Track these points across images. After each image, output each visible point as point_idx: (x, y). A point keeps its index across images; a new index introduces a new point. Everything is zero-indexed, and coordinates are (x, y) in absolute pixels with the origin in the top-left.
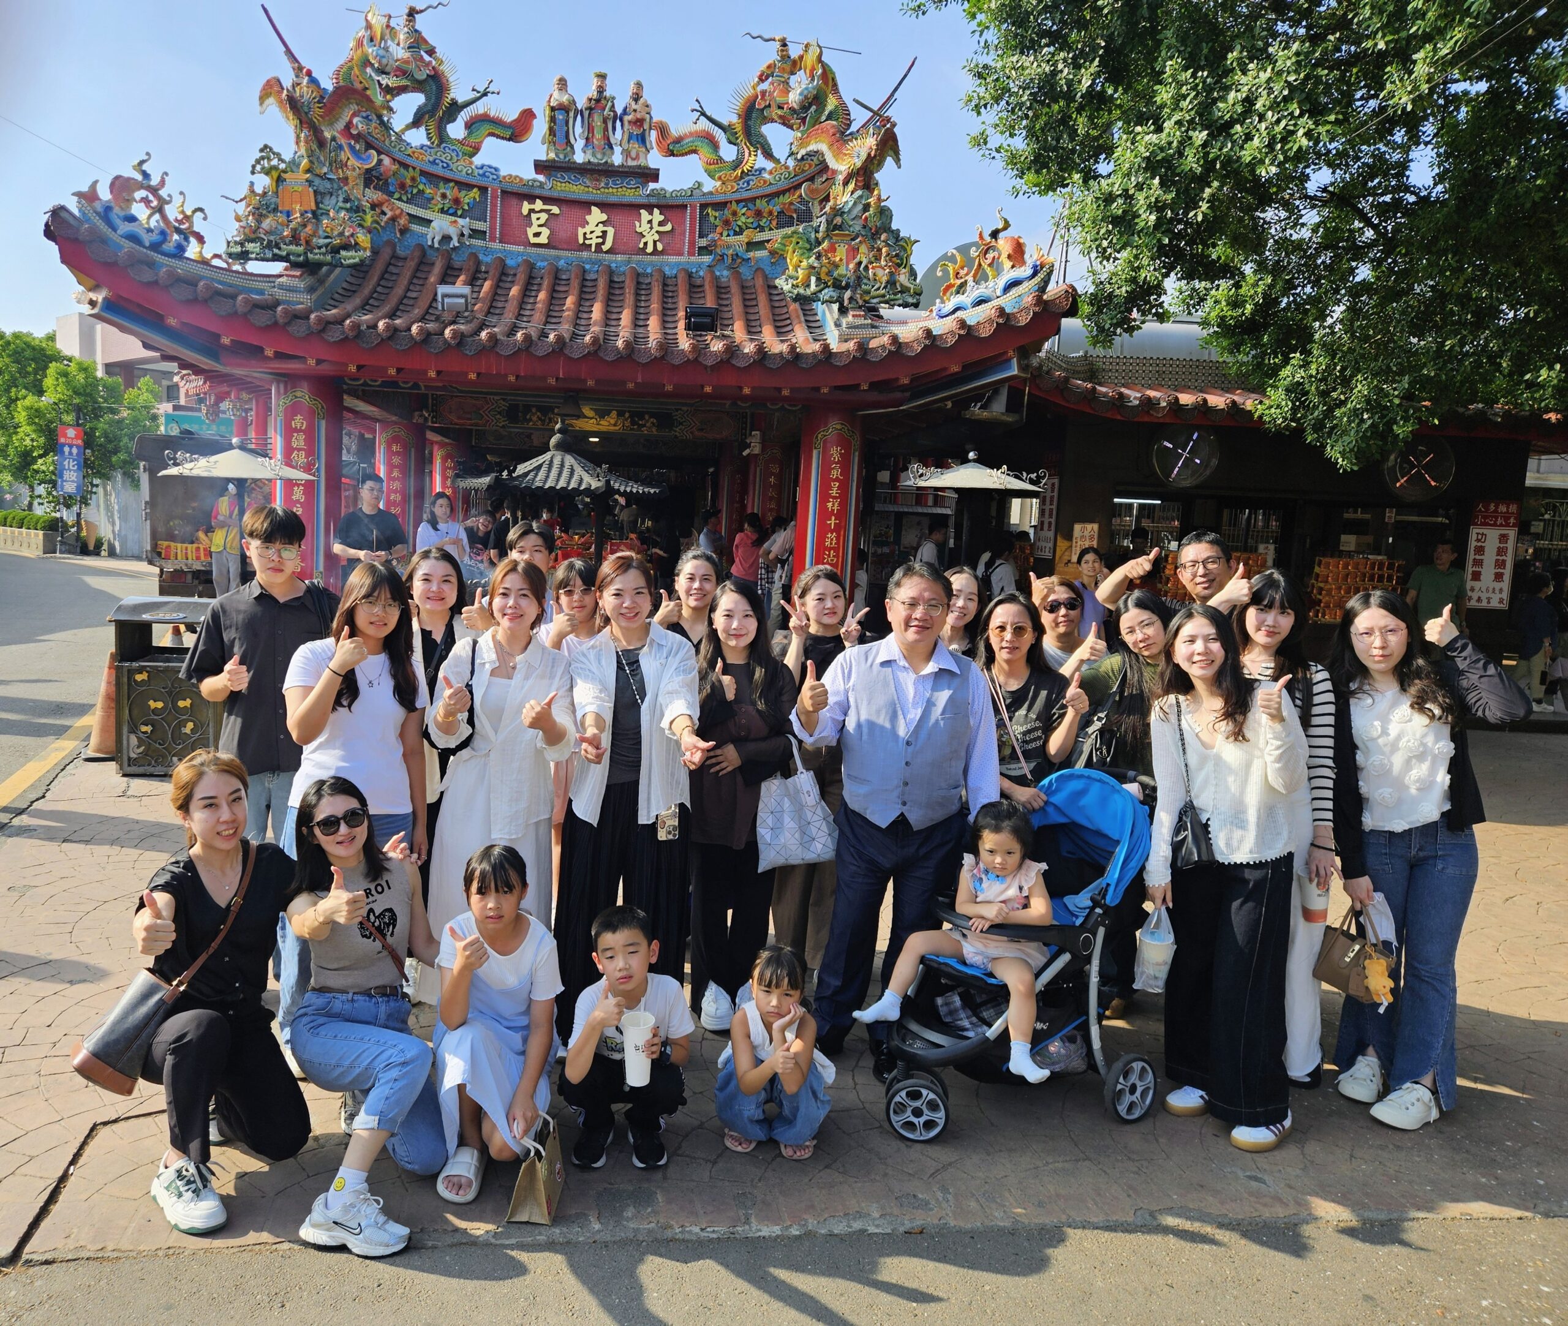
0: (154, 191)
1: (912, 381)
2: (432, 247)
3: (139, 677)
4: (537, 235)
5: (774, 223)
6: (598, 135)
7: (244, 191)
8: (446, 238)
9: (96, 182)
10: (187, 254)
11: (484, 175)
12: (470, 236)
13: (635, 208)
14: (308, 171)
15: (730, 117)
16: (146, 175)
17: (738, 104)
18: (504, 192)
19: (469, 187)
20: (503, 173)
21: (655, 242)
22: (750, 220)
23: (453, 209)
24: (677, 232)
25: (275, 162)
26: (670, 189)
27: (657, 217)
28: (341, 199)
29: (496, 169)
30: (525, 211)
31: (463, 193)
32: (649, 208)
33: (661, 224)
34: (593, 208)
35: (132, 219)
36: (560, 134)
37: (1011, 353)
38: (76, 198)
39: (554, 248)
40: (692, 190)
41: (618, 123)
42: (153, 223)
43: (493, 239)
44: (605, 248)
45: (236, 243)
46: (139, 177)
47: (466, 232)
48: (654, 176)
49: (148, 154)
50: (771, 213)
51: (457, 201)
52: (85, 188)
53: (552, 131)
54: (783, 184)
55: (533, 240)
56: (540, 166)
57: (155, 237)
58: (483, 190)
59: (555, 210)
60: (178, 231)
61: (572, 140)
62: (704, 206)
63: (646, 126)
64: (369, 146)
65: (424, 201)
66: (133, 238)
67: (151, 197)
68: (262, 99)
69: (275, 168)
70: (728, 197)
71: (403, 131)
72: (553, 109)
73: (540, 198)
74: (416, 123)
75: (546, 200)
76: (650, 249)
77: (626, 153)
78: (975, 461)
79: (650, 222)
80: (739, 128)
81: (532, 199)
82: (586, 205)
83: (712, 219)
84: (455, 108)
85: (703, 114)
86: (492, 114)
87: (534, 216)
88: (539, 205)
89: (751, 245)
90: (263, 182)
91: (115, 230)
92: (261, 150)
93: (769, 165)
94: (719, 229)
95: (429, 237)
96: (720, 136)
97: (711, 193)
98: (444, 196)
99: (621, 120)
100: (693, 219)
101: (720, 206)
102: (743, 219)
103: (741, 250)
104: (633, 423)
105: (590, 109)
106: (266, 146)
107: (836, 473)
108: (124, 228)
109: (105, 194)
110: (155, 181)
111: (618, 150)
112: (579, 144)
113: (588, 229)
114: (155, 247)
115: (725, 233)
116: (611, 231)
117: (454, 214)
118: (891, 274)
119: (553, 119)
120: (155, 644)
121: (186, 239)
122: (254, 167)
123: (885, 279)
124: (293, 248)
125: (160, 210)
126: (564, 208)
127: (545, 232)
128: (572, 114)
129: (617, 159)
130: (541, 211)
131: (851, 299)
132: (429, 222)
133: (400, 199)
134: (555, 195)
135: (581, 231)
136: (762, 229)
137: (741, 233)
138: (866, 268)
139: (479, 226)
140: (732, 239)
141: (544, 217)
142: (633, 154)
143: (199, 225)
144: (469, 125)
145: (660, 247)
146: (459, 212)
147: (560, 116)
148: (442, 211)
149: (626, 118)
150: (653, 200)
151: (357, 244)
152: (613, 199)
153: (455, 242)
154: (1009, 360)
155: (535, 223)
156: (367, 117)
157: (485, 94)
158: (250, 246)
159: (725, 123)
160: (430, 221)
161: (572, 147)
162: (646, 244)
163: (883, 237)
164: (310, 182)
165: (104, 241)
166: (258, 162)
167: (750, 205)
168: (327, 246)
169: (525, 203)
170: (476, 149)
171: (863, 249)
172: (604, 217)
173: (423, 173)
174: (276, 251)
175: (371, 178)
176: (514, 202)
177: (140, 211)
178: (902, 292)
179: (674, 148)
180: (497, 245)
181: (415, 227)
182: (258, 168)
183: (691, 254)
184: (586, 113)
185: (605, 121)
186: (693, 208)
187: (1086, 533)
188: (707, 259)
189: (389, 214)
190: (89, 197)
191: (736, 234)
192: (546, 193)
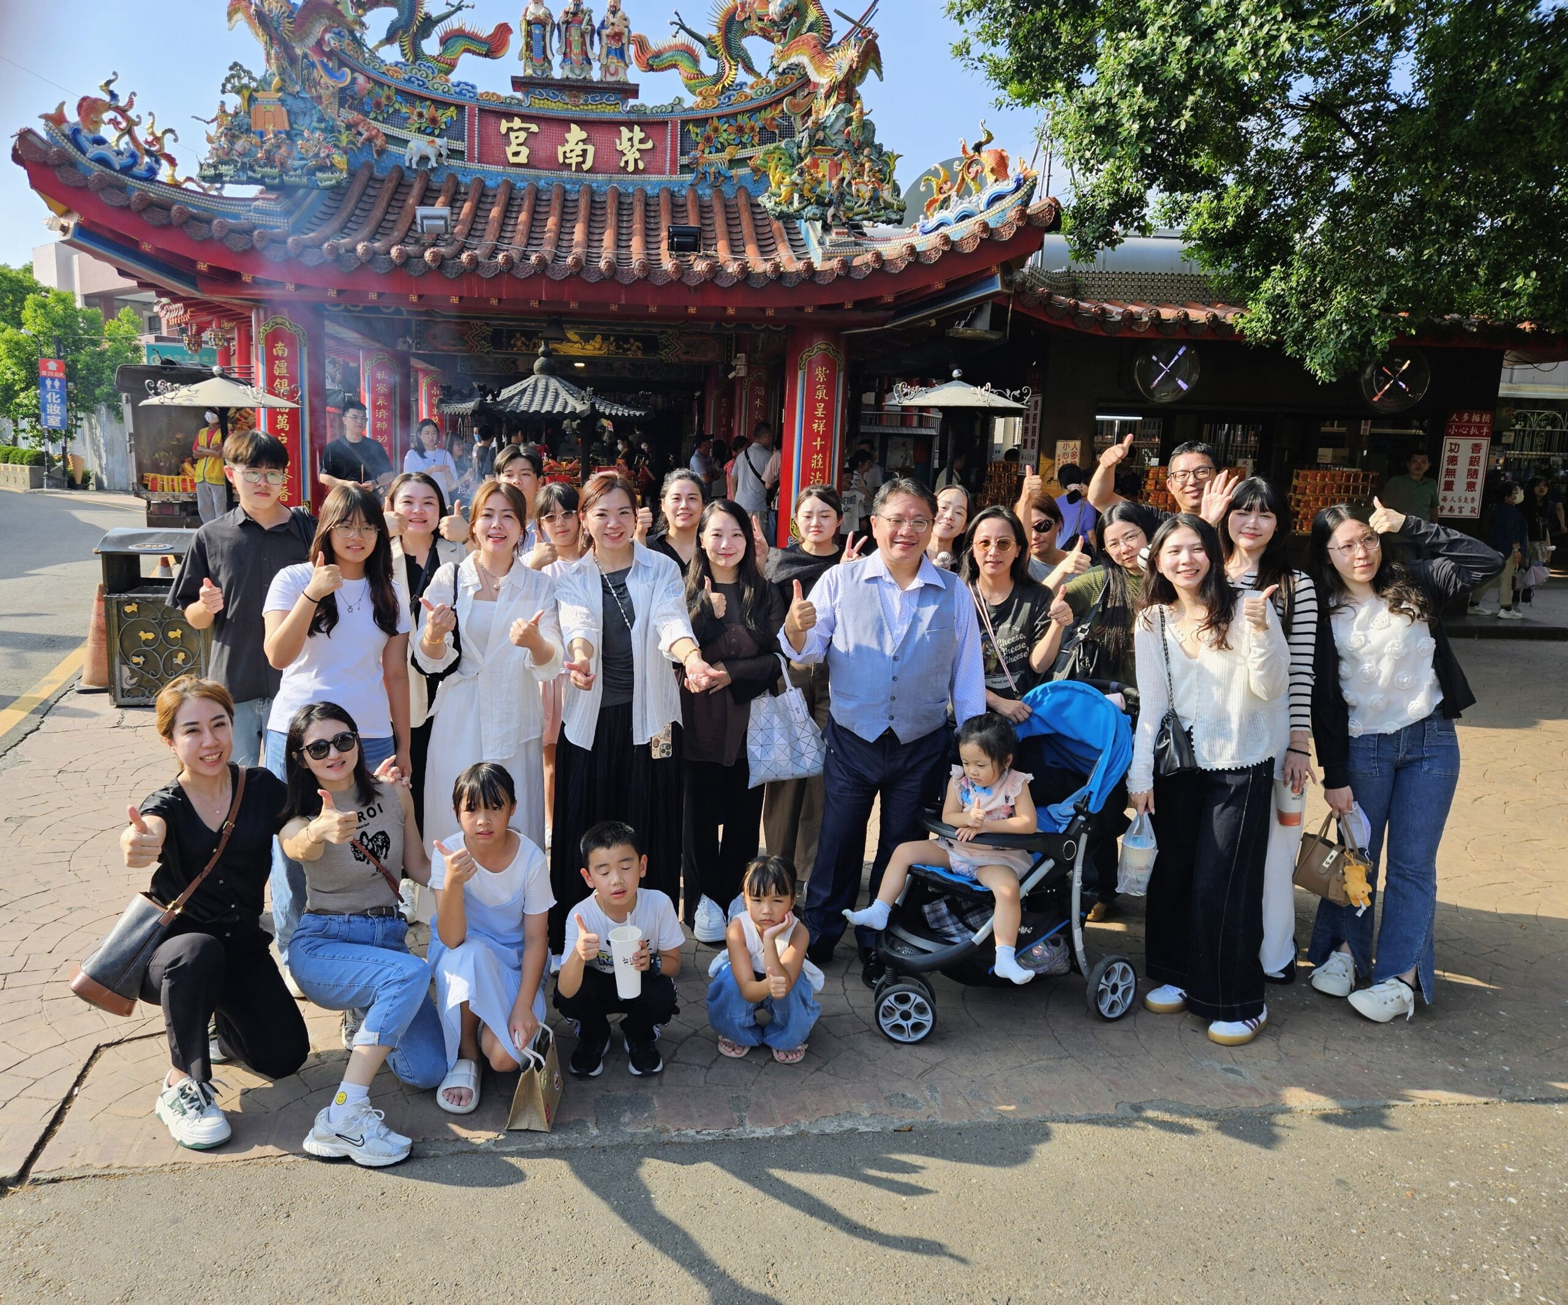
0: (122, 112)
1: (896, 298)
2: (409, 168)
3: (128, 609)
4: (516, 154)
5: (756, 139)
6: (576, 49)
7: (215, 112)
8: (424, 159)
9: (63, 103)
10: (159, 178)
11: (460, 93)
12: (448, 157)
13: (614, 125)
14: (280, 90)
15: (710, 30)
16: (113, 96)
17: (718, 17)
18: (482, 111)
19: (446, 105)
20: (480, 90)
21: (636, 161)
22: (732, 137)
23: (431, 129)
24: (659, 148)
25: (245, 81)
26: (650, 104)
27: (638, 134)
28: (315, 119)
29: (473, 87)
30: (503, 130)
31: (440, 112)
32: (630, 125)
33: (641, 141)
34: (573, 127)
35: (101, 141)
36: (537, 49)
37: (994, 269)
38: (43, 121)
39: (534, 167)
40: (673, 106)
41: (596, 37)
42: (122, 146)
43: (471, 159)
44: (586, 167)
45: (209, 165)
46: (107, 98)
47: (444, 152)
48: (632, 91)
49: (115, 73)
50: (752, 129)
51: (434, 120)
52: (52, 111)
53: (529, 47)
54: (764, 99)
55: (513, 160)
56: (518, 83)
57: (125, 160)
58: (460, 108)
59: (534, 128)
60: (149, 153)
61: (550, 56)
62: (684, 123)
63: (625, 40)
64: (342, 64)
65: (402, 122)
66: (102, 161)
67: (119, 119)
68: (230, 15)
69: (246, 87)
70: (709, 113)
71: (377, 48)
72: (529, 23)
73: (519, 116)
74: (390, 39)
75: (525, 118)
76: (631, 168)
77: (605, 68)
78: (959, 379)
79: (631, 139)
80: (719, 41)
81: (510, 116)
82: (565, 123)
83: (693, 136)
84: (429, 23)
85: (683, 27)
86: (467, 29)
87: (512, 135)
88: (517, 123)
89: (734, 163)
90: (234, 102)
91: (84, 153)
92: (231, 68)
93: (750, 79)
94: (700, 147)
95: (407, 158)
96: (700, 49)
97: (692, 109)
98: (420, 115)
99: (599, 34)
100: (674, 136)
101: (702, 122)
102: (725, 135)
103: (723, 168)
104: (618, 347)
105: (567, 23)
106: (236, 64)
107: (821, 394)
108: (94, 151)
109: (72, 116)
110: (122, 102)
111: (596, 65)
112: (556, 60)
113: (567, 147)
114: (126, 170)
115: (707, 151)
116: (591, 149)
117: (432, 134)
118: (875, 190)
119: (529, 34)
120: (143, 575)
121: (157, 162)
122: (224, 86)
123: (868, 195)
124: (267, 170)
125: (129, 131)
126: (543, 126)
127: (525, 151)
128: (548, 28)
129: (596, 74)
130: (520, 129)
131: (834, 216)
132: (405, 142)
133: (375, 119)
134: (534, 112)
135: (561, 150)
136: (744, 146)
137: (722, 150)
138: (849, 184)
139: (458, 145)
140: (714, 157)
141: (523, 135)
142: (612, 69)
143: (169, 147)
144: (444, 41)
145: (641, 165)
146: (437, 132)
147: (536, 31)
148: (419, 131)
149: (605, 32)
150: (633, 117)
151: (333, 165)
152: (592, 116)
153: (433, 163)
154: (992, 276)
155: (514, 142)
156: (339, 34)
157: (459, 8)
158: (223, 169)
159: (705, 35)
160: (407, 141)
161: (550, 62)
162: (627, 162)
163: (866, 152)
164: (282, 101)
165: (73, 164)
166: (228, 80)
167: (732, 121)
168: (302, 167)
169: (504, 121)
170: (452, 66)
171: (846, 164)
172: (584, 135)
173: (399, 91)
174: (250, 173)
175: (345, 97)
176: (492, 120)
177: (108, 133)
178: (885, 208)
179: (653, 63)
180: (475, 166)
181: (393, 148)
182: (229, 86)
183: (673, 172)
184: (563, 27)
185: (582, 35)
186: (674, 124)
187: (1069, 451)
188: (689, 177)
189: (366, 135)
190: (56, 119)
191: (718, 151)
192: (524, 111)
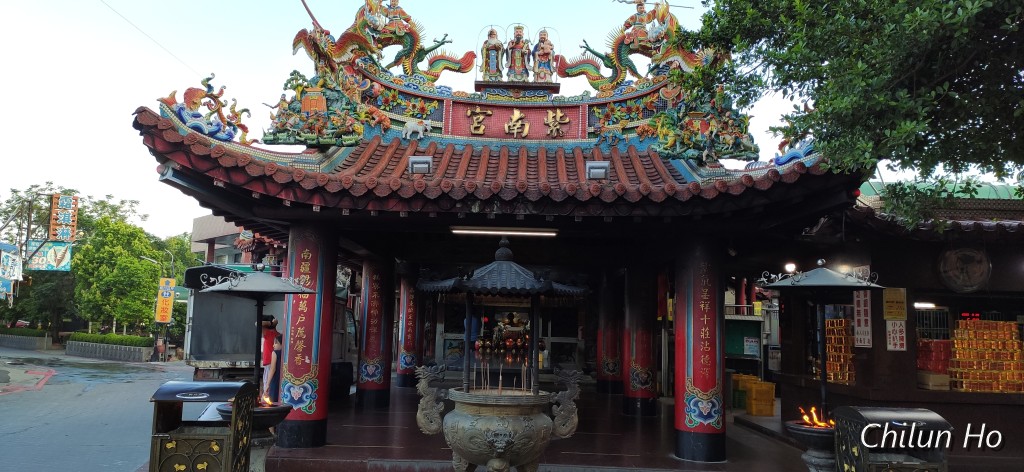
0: (215, 98)
3: (169, 446)
4: (477, 130)
5: (641, 115)
6: (518, 63)
8: (415, 133)
9: (175, 92)
10: (234, 140)
11: (441, 93)
13: (545, 108)
14: (322, 86)
16: (210, 87)
18: (454, 102)
19: (431, 100)
20: (454, 90)
21: (558, 131)
22: (624, 114)
23: (421, 114)
24: (574, 123)
25: (301, 81)
26: (567, 95)
27: (559, 113)
28: (344, 103)
29: (449, 89)
30: (468, 115)
31: (427, 104)
32: (554, 108)
33: (561, 119)
34: (515, 111)
35: (198, 116)
36: (493, 67)
38: (159, 103)
39: (489, 137)
40: (582, 96)
42: (212, 118)
43: (447, 132)
44: (523, 135)
46: (206, 89)
47: (429, 128)
50: (638, 109)
51: (423, 109)
52: (166, 96)
53: (487, 64)
54: (646, 90)
55: (474, 133)
56: (479, 86)
58: (441, 101)
59: (489, 113)
61: (500, 67)
62: (591, 106)
64: (365, 77)
65: (402, 111)
66: (198, 129)
67: (212, 102)
68: (295, 44)
69: (301, 85)
70: (608, 100)
71: (390, 66)
72: (488, 50)
73: (479, 105)
74: (397, 62)
75: (483, 106)
76: (554, 136)
77: (537, 75)
79: (554, 117)
80: (613, 56)
81: (473, 106)
82: (510, 108)
83: (597, 115)
84: (422, 53)
85: (588, 49)
86: (447, 54)
87: (474, 117)
88: (478, 110)
89: (625, 130)
91: (185, 123)
92: (292, 74)
93: (635, 79)
94: (602, 121)
95: (404, 133)
97: (595, 98)
98: (414, 106)
99: (534, 55)
100: (584, 115)
102: (619, 113)
103: (619, 133)
105: (512, 48)
106: (295, 72)
107: (705, 282)
108: (191, 121)
109: (180, 99)
110: (216, 92)
111: (531, 73)
113: (511, 123)
114: (212, 134)
115: (606, 123)
116: (527, 124)
118: (736, 138)
119: (488, 56)
121: (235, 129)
122: (286, 85)
123: (731, 142)
124: (310, 135)
125: (218, 111)
126: (495, 111)
127: (482, 127)
128: (500, 52)
130: (480, 114)
131: (708, 156)
133: (384, 110)
134: (489, 103)
135: (507, 125)
136: (632, 119)
137: (617, 122)
138: (717, 136)
139: (438, 124)
140: (612, 126)
141: (481, 117)
142: (542, 75)
144: (432, 63)
145: (561, 134)
146: (424, 116)
147: (493, 54)
148: (413, 116)
149: (537, 53)
150: (556, 104)
151: (354, 131)
152: (529, 104)
153: (421, 135)
155: (475, 121)
156: (365, 60)
157: (443, 43)
158: (280, 135)
159: (603, 53)
161: (500, 72)
162: (551, 133)
163: (727, 114)
164: (324, 94)
166: (289, 82)
167: (624, 105)
168: (333, 134)
169: (469, 109)
170: (437, 77)
171: (713, 122)
172: (522, 115)
173: (401, 93)
174: (298, 137)
176: (461, 108)
177: (203, 111)
178: (745, 150)
179: (565, 70)
180: (449, 136)
181: (393, 127)
182: (289, 86)
183: (583, 137)
185: (523, 55)
186: (584, 108)
188: (594, 140)
189: (377, 119)
190: (168, 102)
191: (614, 123)
192: (483, 102)
